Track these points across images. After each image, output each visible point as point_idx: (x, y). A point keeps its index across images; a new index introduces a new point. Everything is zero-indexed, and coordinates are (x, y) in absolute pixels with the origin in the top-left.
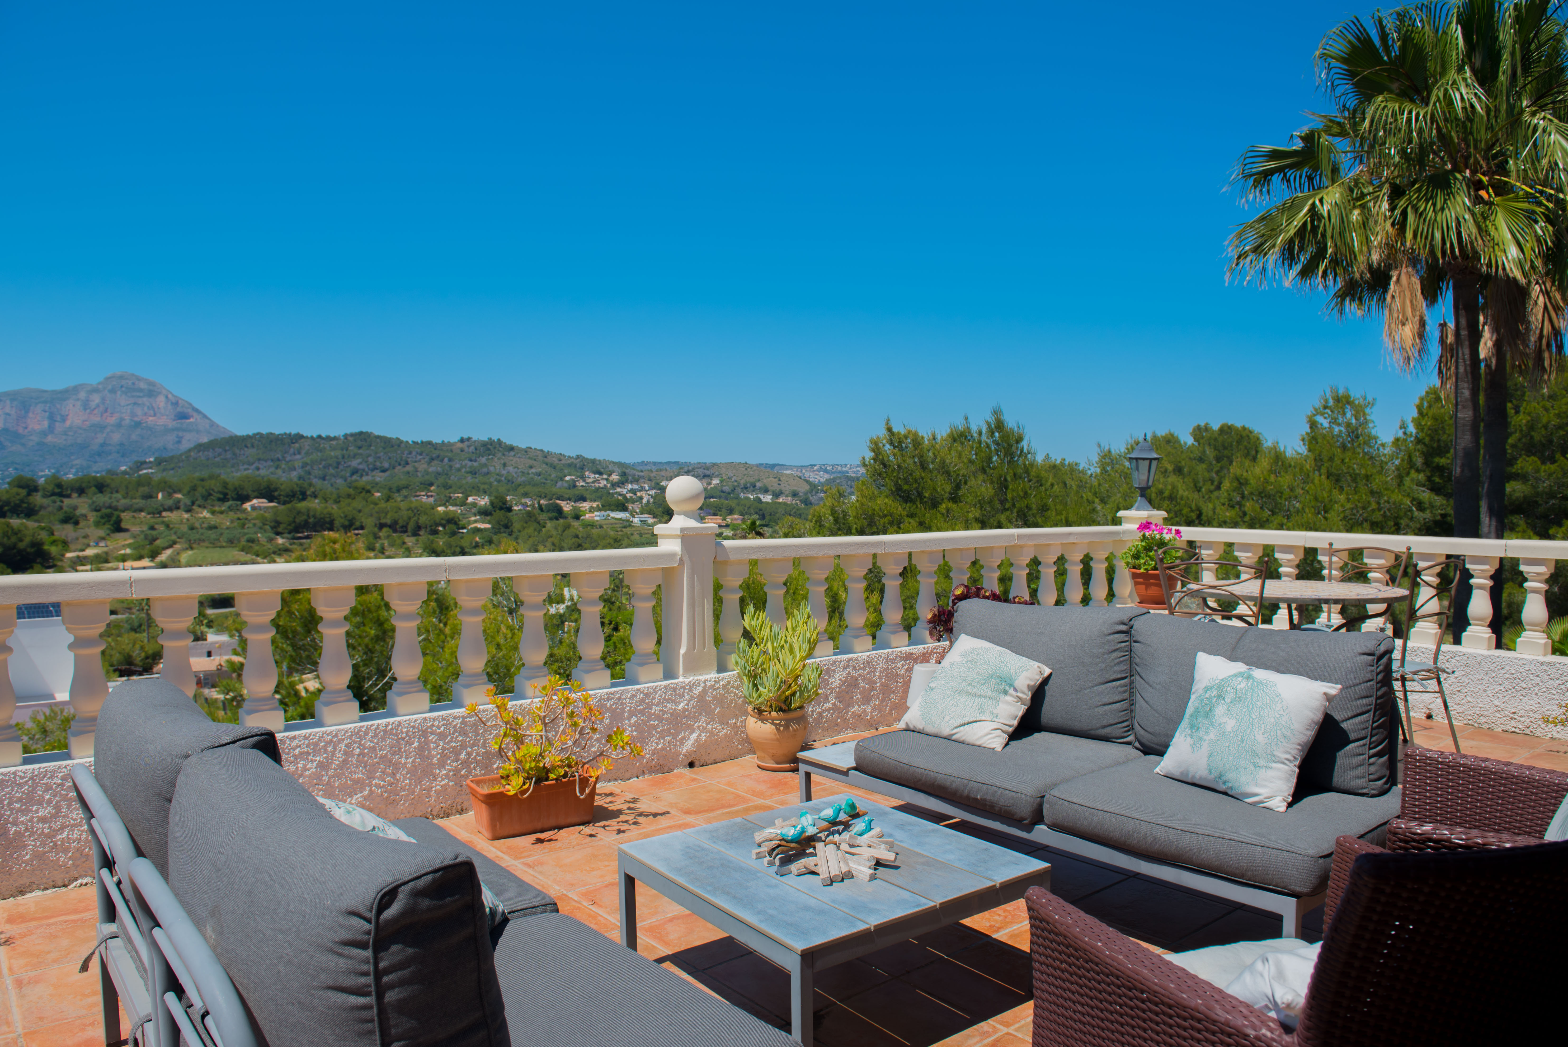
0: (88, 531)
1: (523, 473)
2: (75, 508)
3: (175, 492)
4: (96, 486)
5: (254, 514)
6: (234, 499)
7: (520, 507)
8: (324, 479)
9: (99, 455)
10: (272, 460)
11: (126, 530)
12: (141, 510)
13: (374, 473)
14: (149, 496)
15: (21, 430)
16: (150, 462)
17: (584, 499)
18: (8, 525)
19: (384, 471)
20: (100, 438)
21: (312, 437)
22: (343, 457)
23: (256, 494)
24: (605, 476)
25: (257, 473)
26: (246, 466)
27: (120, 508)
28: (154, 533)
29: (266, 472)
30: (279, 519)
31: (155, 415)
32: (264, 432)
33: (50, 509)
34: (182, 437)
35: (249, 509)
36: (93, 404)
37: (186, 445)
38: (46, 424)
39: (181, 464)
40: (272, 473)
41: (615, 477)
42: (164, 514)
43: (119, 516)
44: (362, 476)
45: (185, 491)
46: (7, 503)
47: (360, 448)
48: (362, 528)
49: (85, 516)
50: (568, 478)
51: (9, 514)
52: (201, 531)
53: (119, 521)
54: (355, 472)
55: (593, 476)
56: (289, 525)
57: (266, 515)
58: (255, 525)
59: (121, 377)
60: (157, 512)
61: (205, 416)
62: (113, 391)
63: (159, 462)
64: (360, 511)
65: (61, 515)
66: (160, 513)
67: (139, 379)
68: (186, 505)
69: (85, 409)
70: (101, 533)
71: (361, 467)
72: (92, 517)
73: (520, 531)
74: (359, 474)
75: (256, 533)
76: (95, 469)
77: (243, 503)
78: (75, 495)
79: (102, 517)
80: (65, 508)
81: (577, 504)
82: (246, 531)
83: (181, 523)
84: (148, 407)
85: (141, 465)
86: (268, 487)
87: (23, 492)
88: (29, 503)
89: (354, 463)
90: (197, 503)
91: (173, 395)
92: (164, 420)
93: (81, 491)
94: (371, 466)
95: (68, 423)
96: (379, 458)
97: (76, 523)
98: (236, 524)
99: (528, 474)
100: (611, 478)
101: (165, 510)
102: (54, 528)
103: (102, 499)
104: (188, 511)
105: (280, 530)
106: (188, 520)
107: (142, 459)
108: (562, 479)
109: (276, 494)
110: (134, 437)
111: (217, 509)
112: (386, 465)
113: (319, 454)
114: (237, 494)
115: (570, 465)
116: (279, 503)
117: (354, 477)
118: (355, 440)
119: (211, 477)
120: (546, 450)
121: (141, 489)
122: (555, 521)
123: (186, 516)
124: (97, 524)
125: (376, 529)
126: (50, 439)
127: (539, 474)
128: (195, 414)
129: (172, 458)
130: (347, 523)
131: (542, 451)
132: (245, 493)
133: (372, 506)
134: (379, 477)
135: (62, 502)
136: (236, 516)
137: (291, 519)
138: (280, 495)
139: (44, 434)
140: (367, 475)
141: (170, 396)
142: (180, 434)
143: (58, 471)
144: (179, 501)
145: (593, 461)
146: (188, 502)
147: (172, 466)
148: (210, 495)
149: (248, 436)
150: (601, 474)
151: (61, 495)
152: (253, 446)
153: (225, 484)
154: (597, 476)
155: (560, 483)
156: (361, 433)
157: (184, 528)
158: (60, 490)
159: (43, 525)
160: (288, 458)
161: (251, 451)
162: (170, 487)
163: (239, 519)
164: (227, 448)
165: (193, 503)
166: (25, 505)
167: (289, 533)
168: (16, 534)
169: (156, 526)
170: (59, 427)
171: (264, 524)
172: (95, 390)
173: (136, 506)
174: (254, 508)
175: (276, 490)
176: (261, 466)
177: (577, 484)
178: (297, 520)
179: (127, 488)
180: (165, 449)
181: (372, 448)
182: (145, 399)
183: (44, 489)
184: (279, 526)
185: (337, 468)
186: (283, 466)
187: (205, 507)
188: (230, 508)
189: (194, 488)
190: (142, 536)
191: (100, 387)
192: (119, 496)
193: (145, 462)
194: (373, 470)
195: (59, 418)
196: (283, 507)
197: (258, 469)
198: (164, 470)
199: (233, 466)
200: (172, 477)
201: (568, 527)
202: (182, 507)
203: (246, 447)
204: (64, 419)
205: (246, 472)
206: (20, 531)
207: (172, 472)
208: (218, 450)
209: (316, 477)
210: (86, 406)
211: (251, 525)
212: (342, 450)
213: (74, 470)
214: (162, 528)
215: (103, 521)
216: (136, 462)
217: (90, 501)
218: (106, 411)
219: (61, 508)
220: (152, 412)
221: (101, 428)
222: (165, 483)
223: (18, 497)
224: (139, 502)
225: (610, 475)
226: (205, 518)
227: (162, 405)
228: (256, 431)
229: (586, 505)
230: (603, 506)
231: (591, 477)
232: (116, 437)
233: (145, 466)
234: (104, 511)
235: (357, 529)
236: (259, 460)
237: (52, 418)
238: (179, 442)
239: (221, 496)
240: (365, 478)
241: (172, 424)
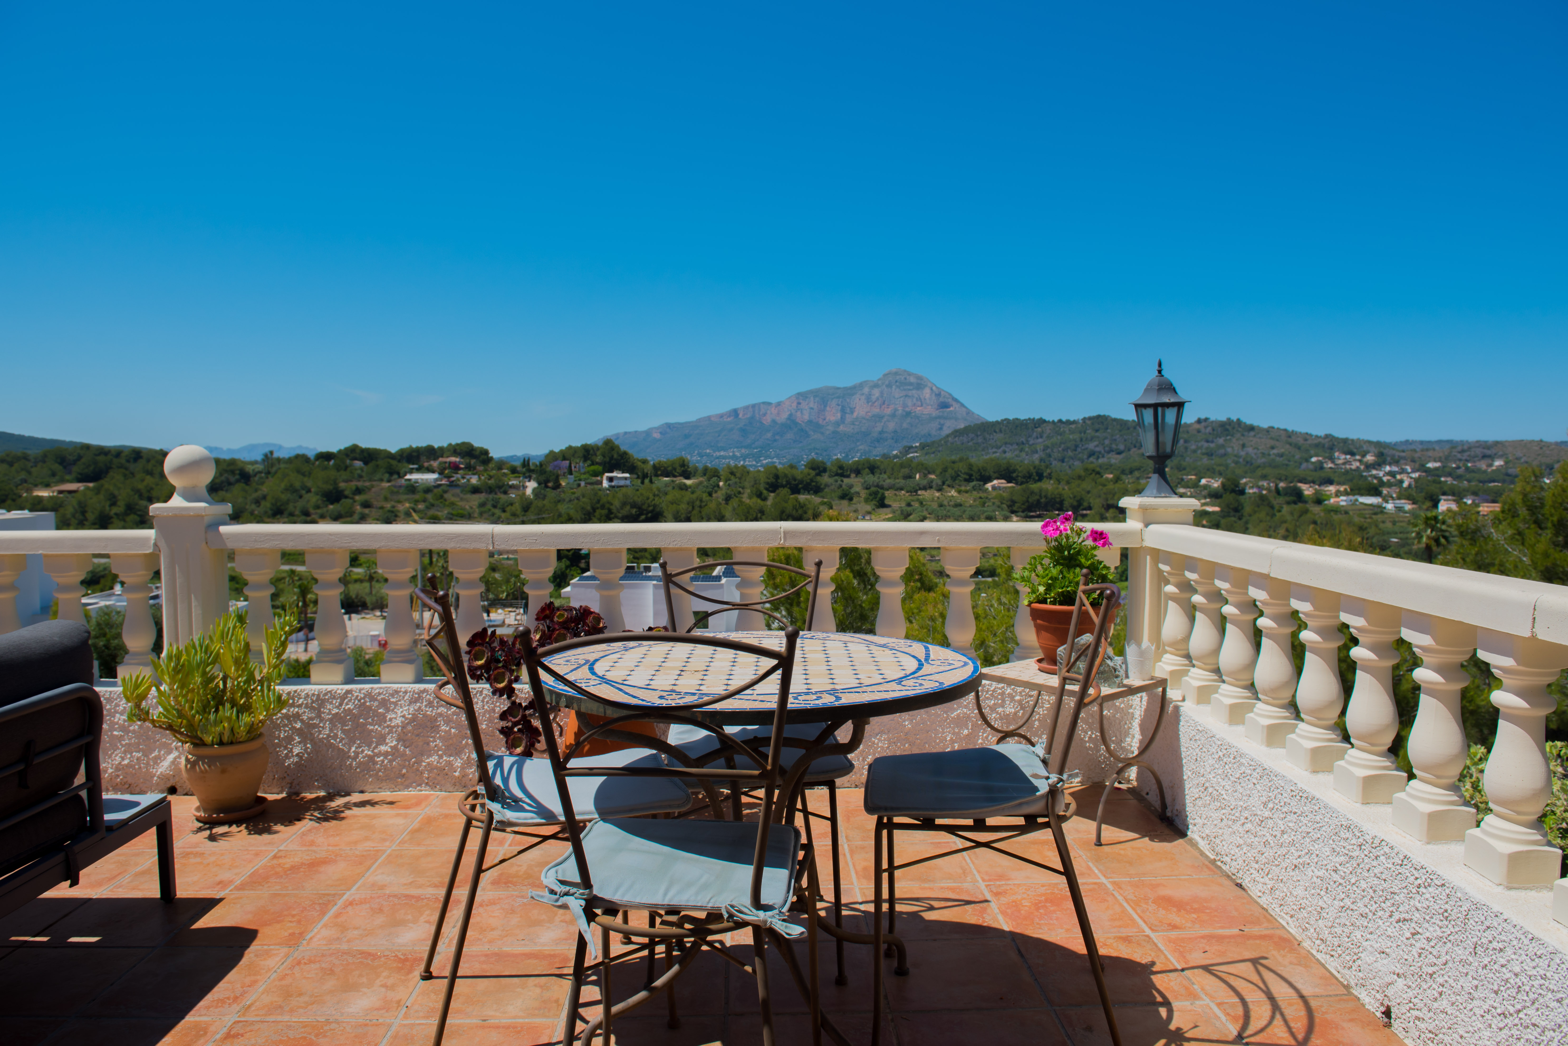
0: (859, 506)
1: (1263, 454)
2: (851, 487)
3: (929, 473)
4: (869, 468)
5: (994, 493)
6: (977, 480)
7: (1255, 490)
8: (1063, 461)
9: (878, 441)
10: (1017, 444)
11: (888, 506)
12: (902, 489)
13: (1110, 455)
14: (910, 477)
15: (821, 422)
16: (916, 447)
17: (1330, 482)
18: (797, 500)
19: (1119, 453)
20: (879, 428)
21: (1053, 421)
22: (1081, 440)
23: (996, 475)
24: (1358, 457)
25: (1004, 456)
26: (994, 450)
27: (885, 487)
28: (909, 509)
29: (1011, 456)
30: (1014, 498)
31: (922, 406)
32: (1011, 418)
33: (832, 487)
34: (943, 425)
35: (990, 489)
36: (874, 398)
37: (946, 431)
38: (839, 415)
39: (940, 449)
40: (1017, 456)
41: (1370, 458)
42: (920, 492)
43: (883, 494)
44: (1098, 458)
45: (938, 472)
46: (801, 482)
47: (1097, 431)
48: (1090, 508)
49: (858, 493)
50: (1314, 459)
51: (802, 491)
52: (948, 508)
53: (883, 498)
54: (1092, 454)
55: (1343, 457)
56: (1023, 504)
57: (1004, 494)
58: (994, 503)
59: (896, 373)
60: (914, 491)
61: (962, 405)
62: (889, 386)
63: (923, 447)
64: (1088, 492)
65: (839, 493)
66: (916, 491)
67: (910, 374)
68: (937, 485)
69: (868, 402)
70: (868, 508)
71: (1097, 449)
72: (864, 494)
73: (1250, 515)
74: (1095, 457)
75: (994, 511)
76: (874, 453)
77: (985, 483)
78: (853, 475)
79: (870, 495)
80: (844, 486)
81: (1322, 488)
82: (985, 509)
83: (933, 500)
84: (917, 400)
85: (908, 449)
86: (1008, 469)
87: (813, 473)
88: (817, 482)
89: (1091, 446)
90: (947, 483)
91: (937, 388)
92: (929, 410)
93: (858, 472)
94: (1107, 449)
95: (855, 414)
96: (1115, 440)
97: (851, 499)
98: (977, 502)
99: (1269, 455)
100: (1365, 460)
101: (920, 489)
102: (833, 503)
103: (871, 479)
104: (939, 490)
105: (1015, 508)
106: (938, 498)
107: (909, 444)
108: (1307, 460)
109: (1014, 475)
110: (905, 425)
111: (963, 488)
112: (1121, 447)
113: (1059, 437)
114: (980, 475)
115: (1317, 446)
116: (1016, 483)
117: (1091, 459)
118: (1093, 424)
119: (961, 460)
120: (1290, 429)
121: (903, 470)
122: (1293, 506)
123: (937, 494)
124: (867, 500)
125: (1103, 510)
126: (842, 428)
127: (1281, 455)
128: (954, 403)
129: (933, 442)
130: (1075, 503)
131: (1285, 430)
132: (987, 474)
133: (1100, 487)
134: (1115, 459)
135: (842, 481)
136: (978, 495)
137: (1024, 499)
138: (1018, 476)
139: (837, 424)
140: (1103, 457)
141: (934, 388)
142: (942, 421)
143: (847, 456)
144: (932, 481)
145: (1345, 441)
146: (940, 483)
147: (933, 450)
148: (958, 475)
149: (997, 422)
150: (1353, 454)
151: (842, 475)
152: (1001, 431)
153: (970, 466)
154: (1348, 457)
155: (1304, 465)
156: (1099, 416)
157: (935, 506)
158: (842, 471)
159: (825, 500)
160: (1031, 442)
161: (999, 436)
162: (926, 469)
163: (981, 498)
164: (979, 433)
165: (944, 483)
166: (814, 484)
167: (1023, 512)
168: (802, 507)
169: (912, 503)
170: (849, 418)
171: (1002, 503)
172: (876, 386)
173: (898, 486)
174: (994, 488)
175: (1014, 471)
176: (1007, 450)
177: (1325, 465)
178: (1030, 500)
179: (893, 469)
180: (929, 435)
181: (1109, 431)
182: (914, 392)
183: (830, 470)
184: (1014, 505)
185: (1075, 450)
186: (1027, 449)
187: (953, 487)
188: (974, 488)
189: (945, 470)
190: (899, 512)
191: (880, 382)
192: (885, 476)
193: (912, 447)
194: (1108, 452)
195: (848, 410)
196: (1019, 487)
197: (1005, 452)
198: (926, 454)
199: (983, 450)
200: (931, 460)
201: (1306, 511)
202: (934, 486)
203: (995, 432)
204: (852, 412)
205: (994, 455)
206: (805, 505)
207: (933, 455)
208: (971, 435)
209: (1055, 459)
210: (868, 399)
211: (990, 504)
212: (1080, 433)
213: (859, 455)
214: (916, 505)
215: (871, 498)
216: (905, 447)
217: (863, 481)
218: (884, 403)
219: (841, 486)
220: (919, 403)
221: (879, 418)
222: (922, 465)
223: (809, 477)
224: (901, 482)
225: (1364, 456)
226: (952, 496)
227: (928, 396)
228: (1003, 418)
229: (1332, 489)
230: (1351, 490)
231: (1340, 458)
232: (891, 426)
233: (911, 450)
234: (873, 489)
235: (1085, 509)
236: (1006, 443)
237: (843, 411)
238: (941, 429)
239: (967, 477)
240: (1101, 461)
241: (935, 413)
